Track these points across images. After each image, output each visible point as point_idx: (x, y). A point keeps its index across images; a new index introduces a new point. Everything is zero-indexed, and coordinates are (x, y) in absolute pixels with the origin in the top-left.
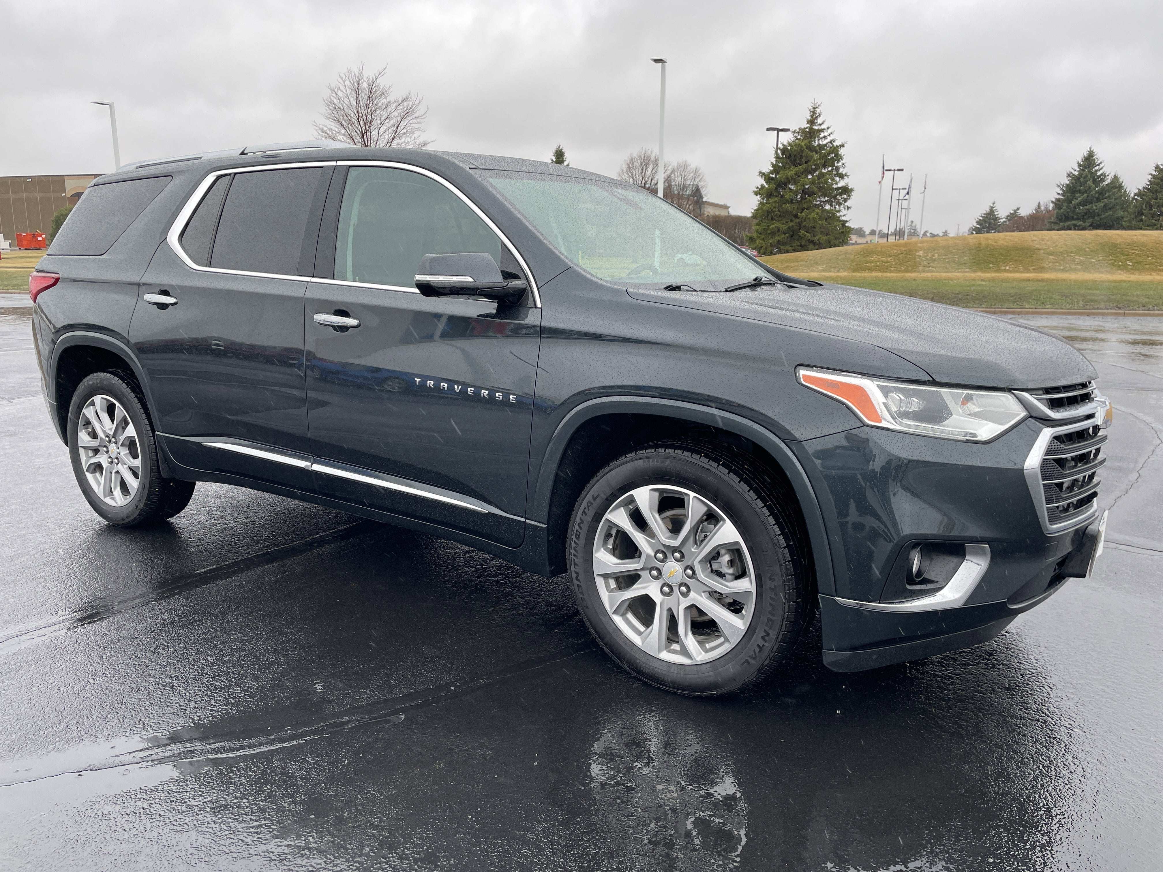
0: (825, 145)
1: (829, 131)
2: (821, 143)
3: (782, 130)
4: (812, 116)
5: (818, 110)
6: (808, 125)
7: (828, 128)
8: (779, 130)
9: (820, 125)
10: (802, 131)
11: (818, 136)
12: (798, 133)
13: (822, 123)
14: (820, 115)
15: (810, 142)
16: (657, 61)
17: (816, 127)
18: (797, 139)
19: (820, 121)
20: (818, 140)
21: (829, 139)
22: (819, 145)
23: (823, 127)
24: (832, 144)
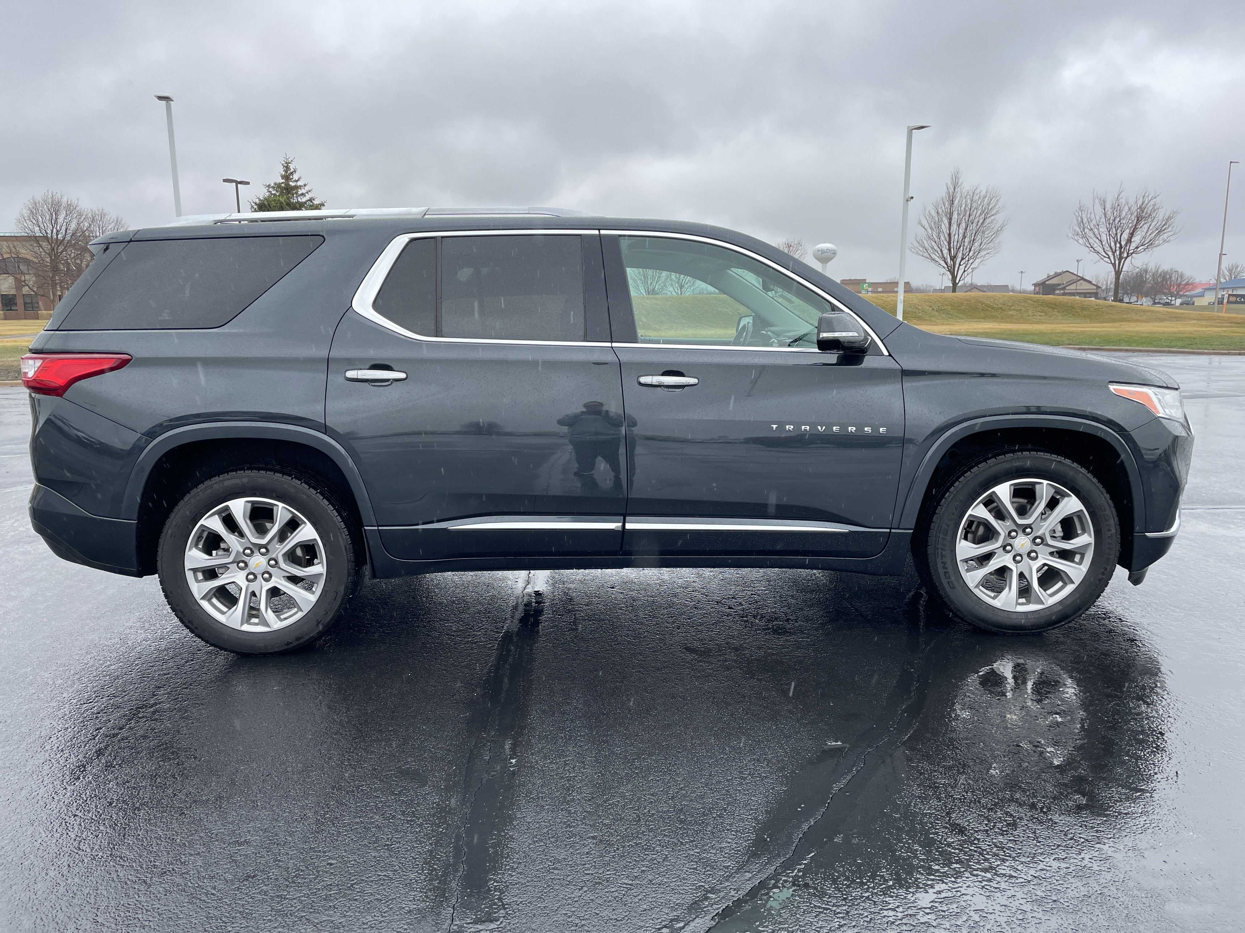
0: (305, 203)
1: (307, 188)
2: (299, 200)
3: (241, 183)
4: (286, 172)
5: (292, 167)
6: (283, 181)
7: (305, 185)
8: (238, 183)
9: (296, 181)
10: (278, 186)
11: (297, 193)
12: (273, 188)
13: (298, 180)
14: (295, 171)
15: (288, 198)
16: (160, 98)
17: (292, 184)
18: (272, 194)
19: (295, 177)
20: (297, 197)
21: (307, 197)
22: (298, 202)
23: (299, 183)
24: (311, 202)
